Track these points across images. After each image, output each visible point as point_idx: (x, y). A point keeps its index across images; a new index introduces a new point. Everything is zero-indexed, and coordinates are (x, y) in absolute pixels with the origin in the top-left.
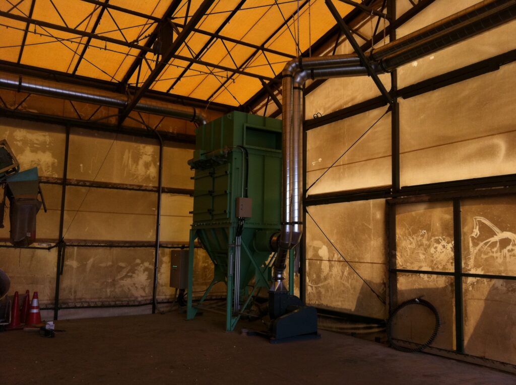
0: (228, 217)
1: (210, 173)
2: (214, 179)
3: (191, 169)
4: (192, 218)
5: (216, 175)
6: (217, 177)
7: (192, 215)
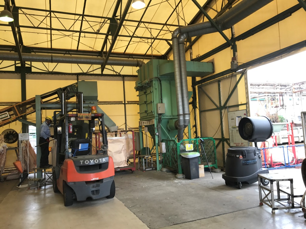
0: (153, 114)
1: (144, 93)
2: (146, 95)
3: (136, 91)
4: (139, 116)
5: (147, 93)
6: (148, 94)
7: (139, 114)
